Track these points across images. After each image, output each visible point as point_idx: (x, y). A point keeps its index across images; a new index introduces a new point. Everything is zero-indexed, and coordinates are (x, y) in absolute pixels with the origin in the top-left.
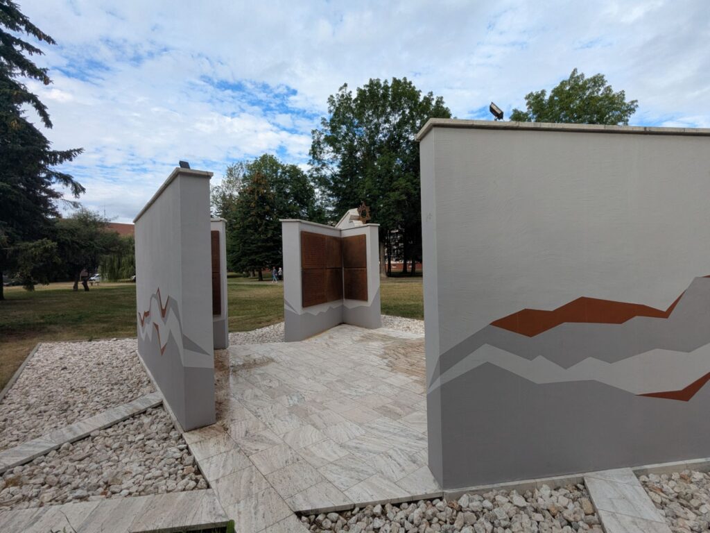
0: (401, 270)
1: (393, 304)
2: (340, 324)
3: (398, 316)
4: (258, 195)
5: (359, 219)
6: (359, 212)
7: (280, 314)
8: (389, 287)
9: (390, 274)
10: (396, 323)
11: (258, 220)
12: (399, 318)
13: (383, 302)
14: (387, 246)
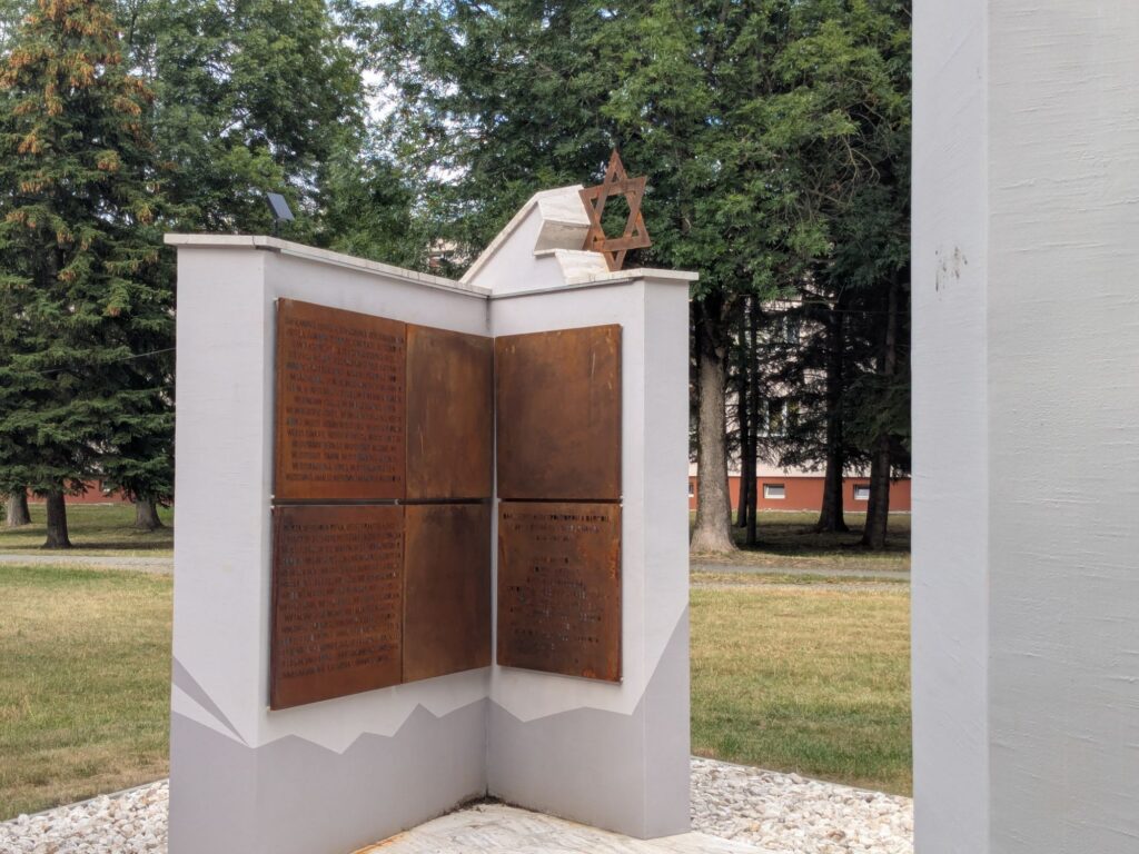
0: (812, 513)
1: (759, 700)
2: (469, 803)
3: (786, 768)
4: (61, 89)
5: (587, 245)
6: (591, 204)
7: (146, 735)
8: (741, 603)
9: (751, 535)
10: (773, 808)
11: (58, 224)
12: (789, 785)
13: (710, 684)
14: (741, 384)
